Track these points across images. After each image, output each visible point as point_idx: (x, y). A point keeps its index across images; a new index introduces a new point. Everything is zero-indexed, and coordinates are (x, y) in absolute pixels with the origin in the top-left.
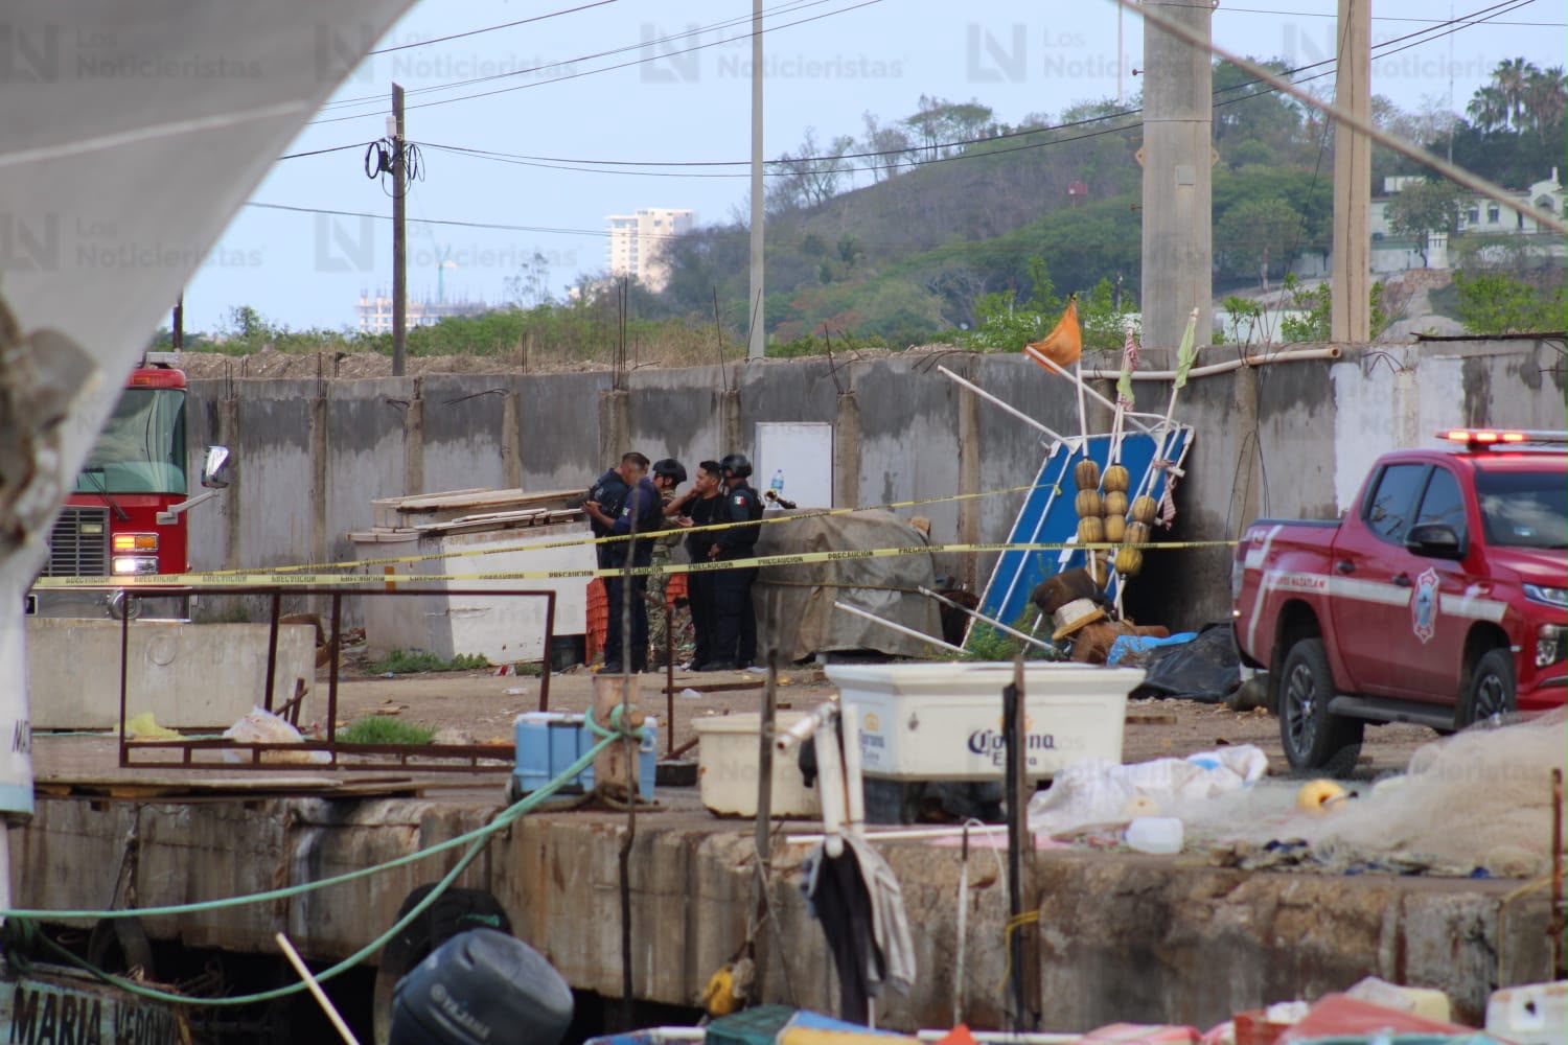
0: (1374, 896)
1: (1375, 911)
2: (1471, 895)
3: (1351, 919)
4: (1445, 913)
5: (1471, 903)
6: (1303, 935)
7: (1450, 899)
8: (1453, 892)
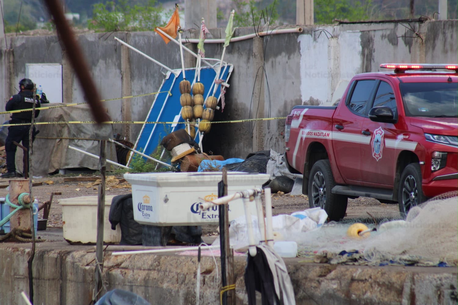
0: (398, 276)
1: (399, 283)
2: (446, 275)
3: (388, 285)
4: (434, 283)
5: (446, 278)
6: (364, 294)
7: (436, 276)
8: (437, 273)
